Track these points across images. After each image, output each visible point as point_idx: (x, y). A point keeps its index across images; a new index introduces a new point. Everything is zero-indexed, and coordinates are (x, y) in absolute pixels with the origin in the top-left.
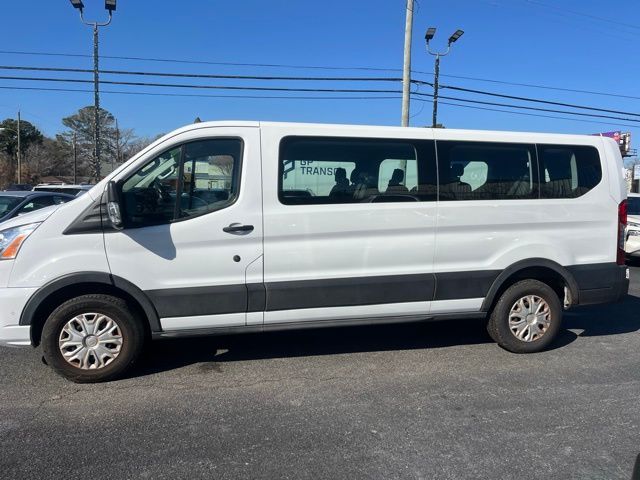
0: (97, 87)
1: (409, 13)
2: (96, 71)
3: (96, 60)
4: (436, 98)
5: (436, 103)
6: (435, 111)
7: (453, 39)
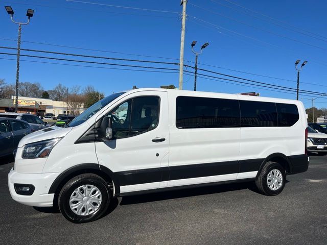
0: (18, 58)
1: (183, 33)
2: (19, 49)
3: (19, 43)
4: (196, 73)
5: (196, 77)
6: (195, 80)
7: (203, 47)
